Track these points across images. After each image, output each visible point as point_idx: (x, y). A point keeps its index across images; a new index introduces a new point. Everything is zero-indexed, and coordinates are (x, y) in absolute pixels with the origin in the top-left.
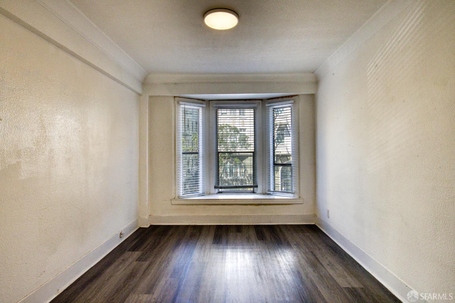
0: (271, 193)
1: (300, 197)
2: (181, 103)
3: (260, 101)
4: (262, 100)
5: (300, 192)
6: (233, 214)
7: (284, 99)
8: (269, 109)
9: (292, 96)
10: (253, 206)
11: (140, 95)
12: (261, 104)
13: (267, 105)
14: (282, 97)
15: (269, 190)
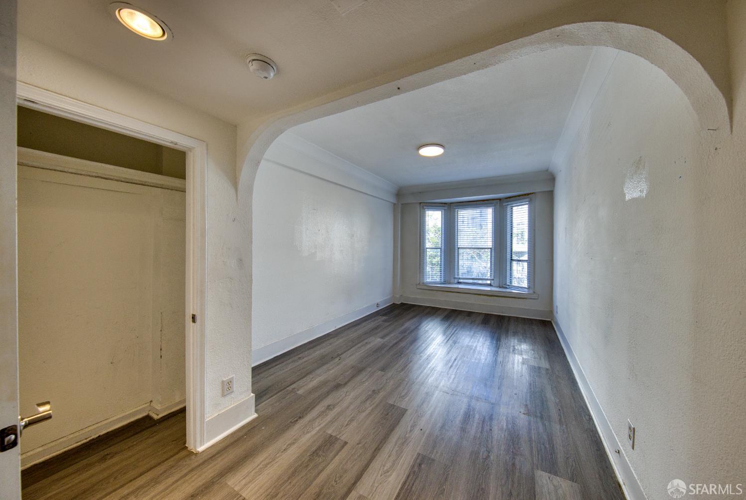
0: (508, 287)
1: (534, 293)
2: (425, 207)
3: (499, 201)
4: (500, 199)
5: (534, 287)
6: (467, 302)
7: (521, 197)
8: (507, 208)
9: (528, 194)
10: (485, 297)
11: (394, 204)
12: (499, 203)
13: (504, 204)
14: (519, 196)
15: (506, 284)
